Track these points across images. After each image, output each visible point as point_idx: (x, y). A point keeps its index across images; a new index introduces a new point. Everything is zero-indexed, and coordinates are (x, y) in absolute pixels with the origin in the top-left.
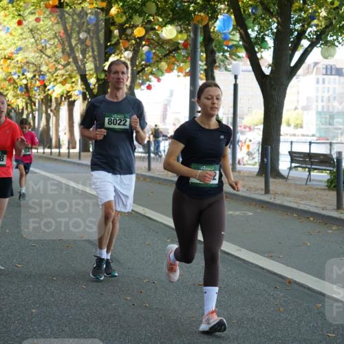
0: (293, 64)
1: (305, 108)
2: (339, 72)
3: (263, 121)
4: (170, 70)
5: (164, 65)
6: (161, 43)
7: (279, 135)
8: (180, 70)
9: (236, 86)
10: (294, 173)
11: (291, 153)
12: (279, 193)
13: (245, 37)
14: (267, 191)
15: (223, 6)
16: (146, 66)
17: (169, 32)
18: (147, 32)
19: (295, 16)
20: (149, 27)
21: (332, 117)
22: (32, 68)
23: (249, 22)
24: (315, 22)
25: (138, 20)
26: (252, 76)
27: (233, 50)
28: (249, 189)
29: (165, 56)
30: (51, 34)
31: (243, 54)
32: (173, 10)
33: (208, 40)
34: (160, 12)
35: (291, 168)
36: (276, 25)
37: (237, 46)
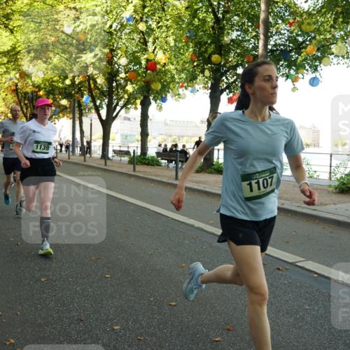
0: (114, 115)
1: (116, 133)
2: (129, 119)
3: (102, 137)
4: (63, 117)
5: (61, 115)
6: (60, 106)
7: (108, 143)
8: (68, 117)
9: (91, 124)
10: (114, 158)
11: (113, 151)
12: (110, 166)
13: (95, 104)
14: (106, 165)
15: (85, 92)
16: (53, 115)
17: (64, 102)
18: (54, 101)
19: (115, 98)
20: (54, 100)
21: (126, 136)
22: (4, 115)
23: (96, 99)
24: (123, 99)
25: (51, 96)
26: (98, 120)
27: (89, 109)
28: (99, 164)
29: (61, 111)
30: (12, 101)
31: (93, 111)
32: (65, 93)
33: (80, 105)
34: (60, 94)
35: (113, 156)
36: (106, 100)
37: (91, 108)
